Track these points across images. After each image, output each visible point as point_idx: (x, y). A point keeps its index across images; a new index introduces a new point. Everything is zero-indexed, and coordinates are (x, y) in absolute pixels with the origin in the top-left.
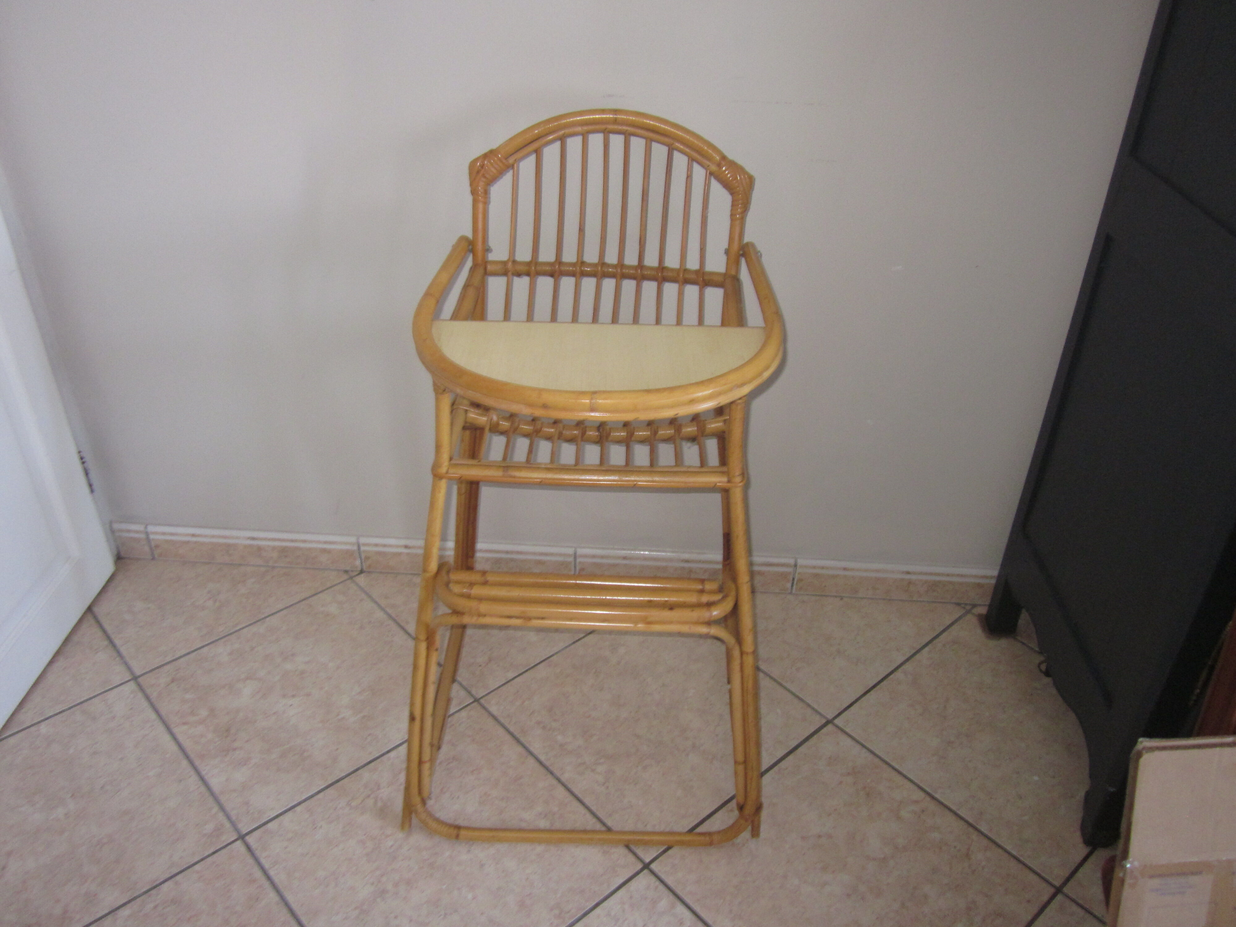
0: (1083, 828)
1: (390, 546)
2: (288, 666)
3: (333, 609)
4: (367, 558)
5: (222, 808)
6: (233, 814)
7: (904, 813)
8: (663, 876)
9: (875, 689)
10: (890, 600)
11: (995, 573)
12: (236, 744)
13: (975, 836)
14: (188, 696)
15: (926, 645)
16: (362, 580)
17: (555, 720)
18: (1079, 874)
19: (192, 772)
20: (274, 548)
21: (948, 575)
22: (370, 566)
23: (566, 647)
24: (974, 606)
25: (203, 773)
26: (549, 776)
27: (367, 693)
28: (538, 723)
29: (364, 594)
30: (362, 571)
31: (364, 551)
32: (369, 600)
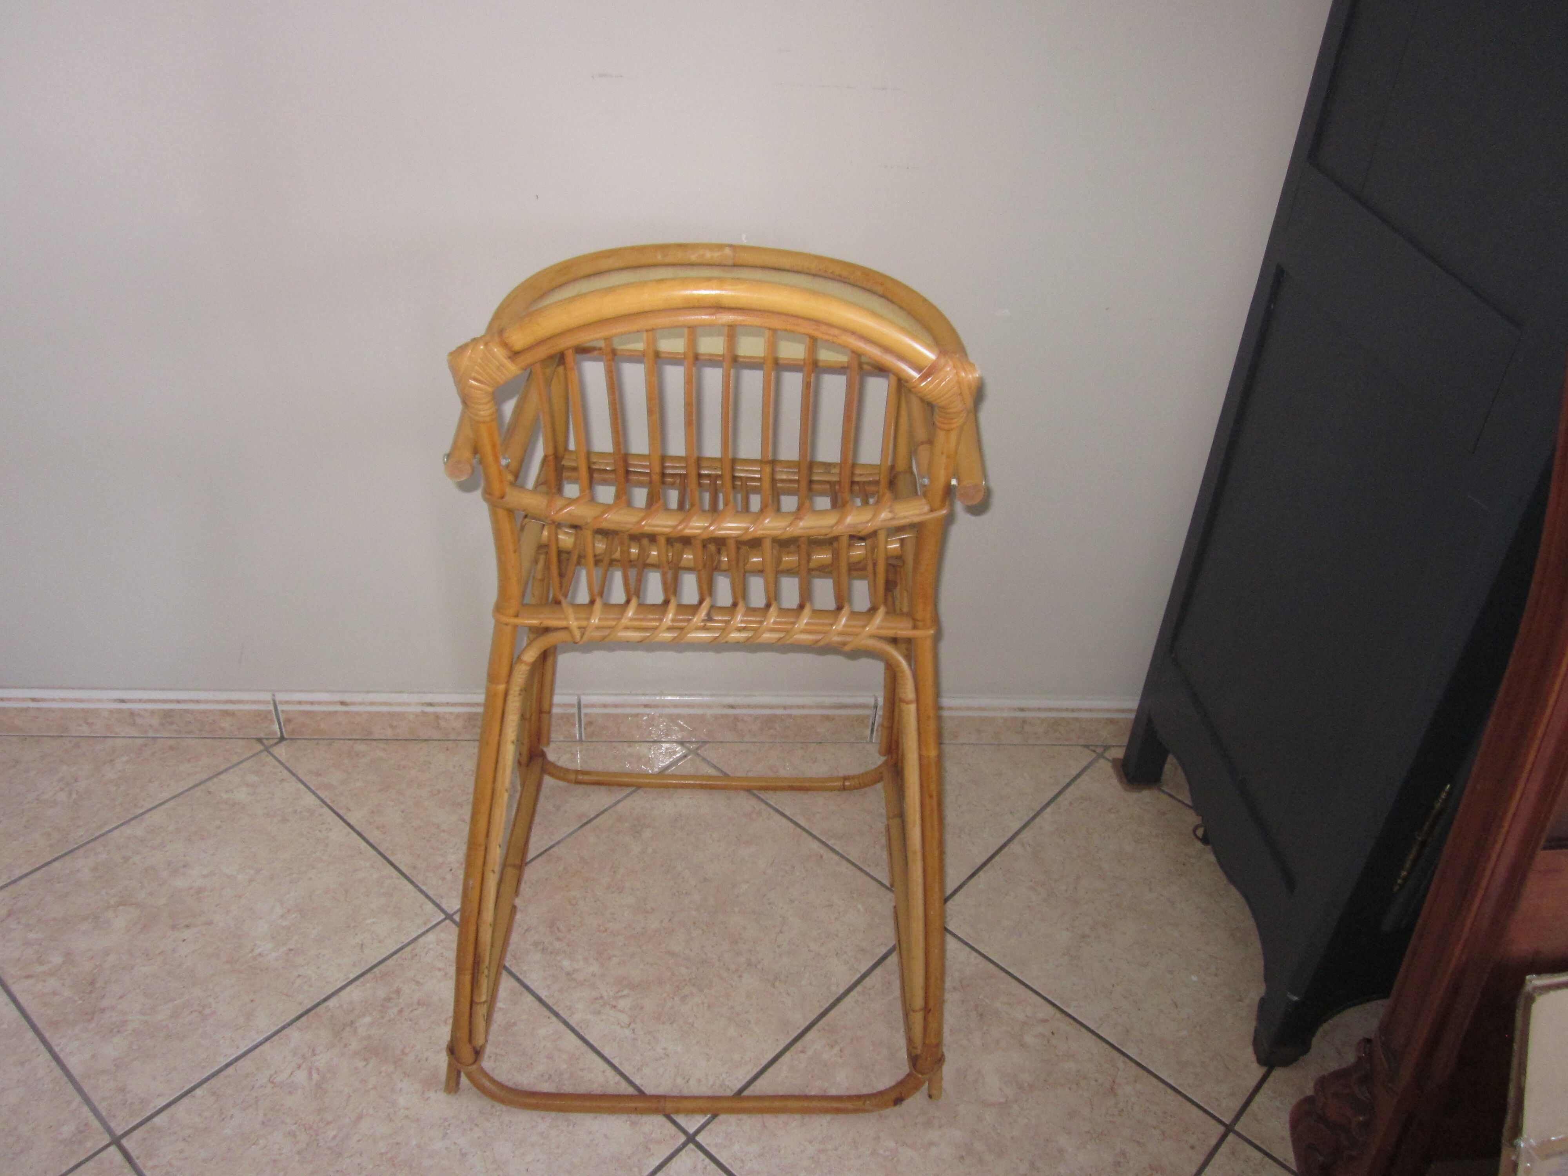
0: (1256, 1044)
1: (319, 703)
2: (179, 883)
3: (242, 795)
4: (288, 721)
5: (87, 1100)
6: (102, 1108)
7: (1029, 1039)
8: (713, 1151)
9: (986, 868)
10: (999, 745)
11: (1133, 703)
12: (105, 1003)
13: (1120, 1061)
14: (32, 936)
15: (1048, 804)
16: (281, 751)
17: (558, 939)
18: (1254, 1105)
19: (42, 1048)
20: (153, 712)
21: (1073, 710)
22: (293, 731)
23: (571, 834)
24: (1107, 748)
25: (57, 1049)
26: (554, 1019)
27: (294, 916)
28: (536, 944)
29: (285, 772)
30: (282, 739)
31: (283, 711)
32: (294, 778)
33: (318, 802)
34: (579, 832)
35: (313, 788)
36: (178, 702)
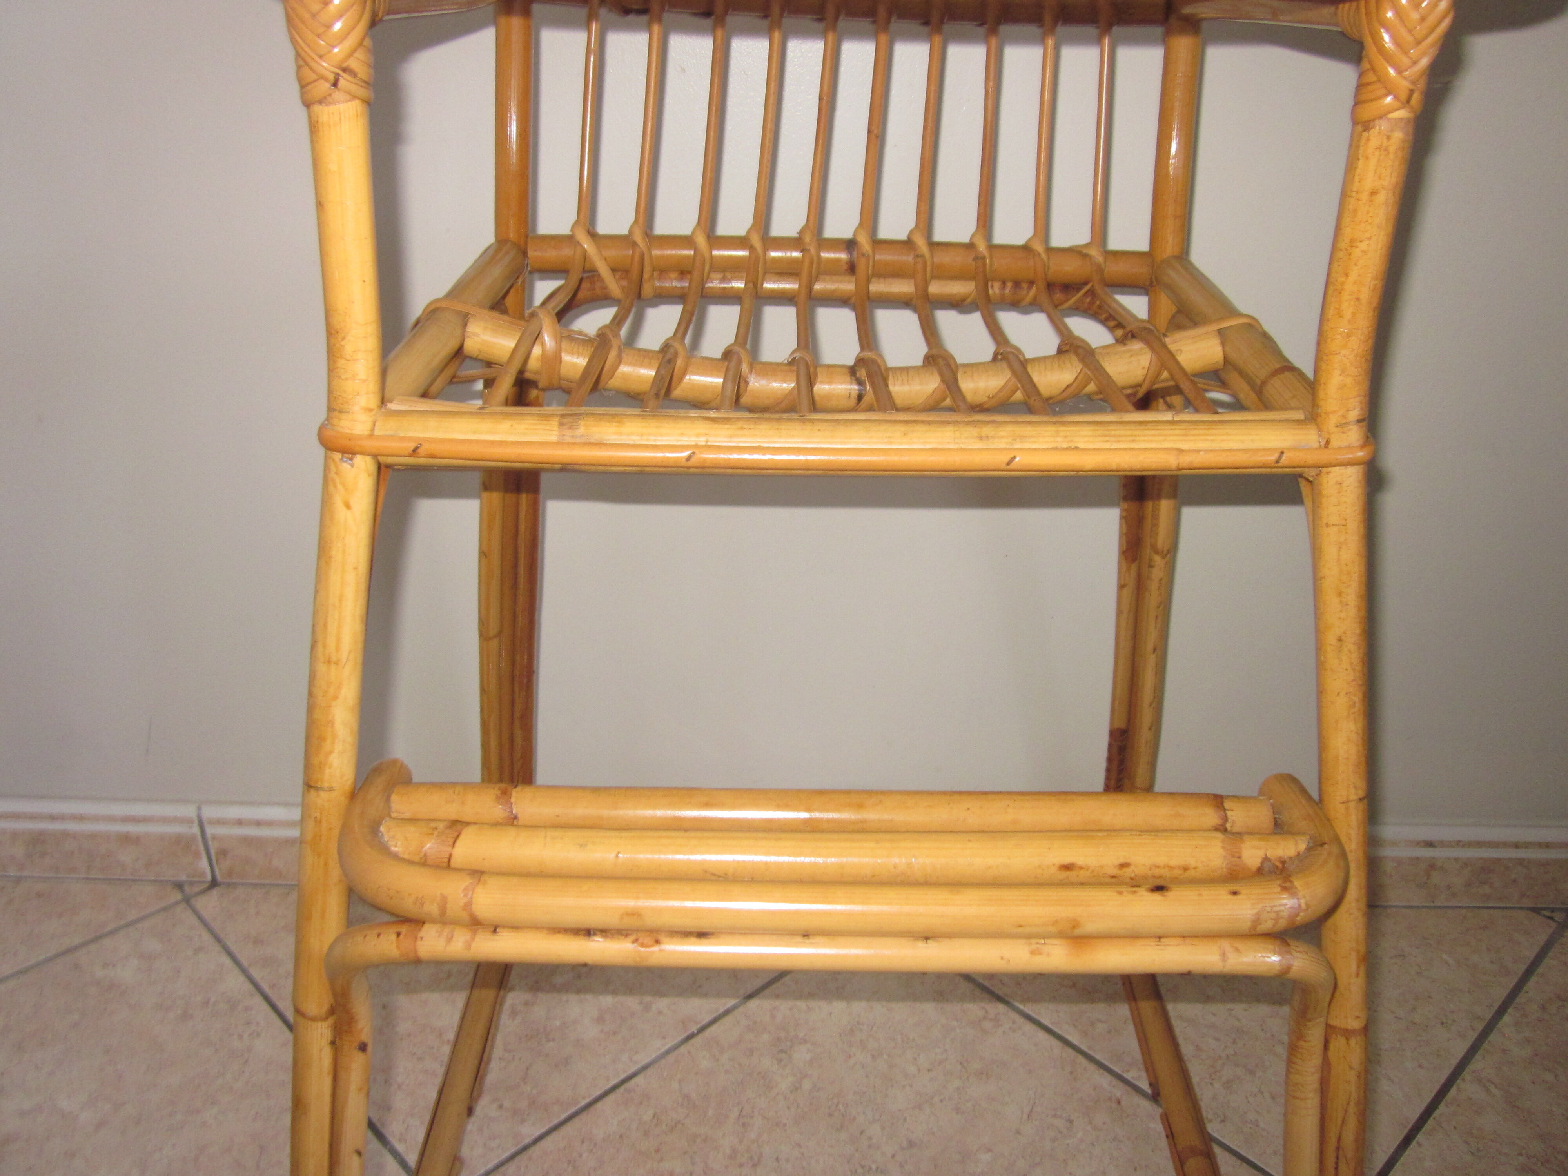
1: (270, 824)
3: (128, 972)
4: (223, 853)
16: (209, 904)
20: (15, 836)
21: (1517, 846)
22: (230, 873)
23: (668, 1052)
29: (206, 936)
30: (214, 884)
31: (214, 838)
32: (217, 948)
33: (248, 986)
34: (683, 1049)
35: (245, 964)
36: (53, 818)
